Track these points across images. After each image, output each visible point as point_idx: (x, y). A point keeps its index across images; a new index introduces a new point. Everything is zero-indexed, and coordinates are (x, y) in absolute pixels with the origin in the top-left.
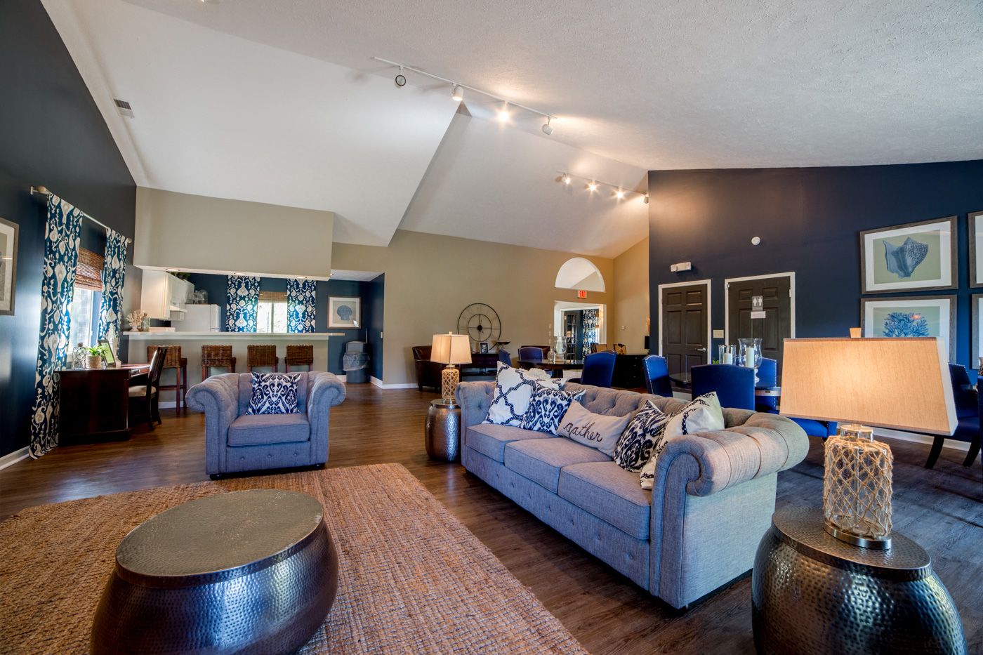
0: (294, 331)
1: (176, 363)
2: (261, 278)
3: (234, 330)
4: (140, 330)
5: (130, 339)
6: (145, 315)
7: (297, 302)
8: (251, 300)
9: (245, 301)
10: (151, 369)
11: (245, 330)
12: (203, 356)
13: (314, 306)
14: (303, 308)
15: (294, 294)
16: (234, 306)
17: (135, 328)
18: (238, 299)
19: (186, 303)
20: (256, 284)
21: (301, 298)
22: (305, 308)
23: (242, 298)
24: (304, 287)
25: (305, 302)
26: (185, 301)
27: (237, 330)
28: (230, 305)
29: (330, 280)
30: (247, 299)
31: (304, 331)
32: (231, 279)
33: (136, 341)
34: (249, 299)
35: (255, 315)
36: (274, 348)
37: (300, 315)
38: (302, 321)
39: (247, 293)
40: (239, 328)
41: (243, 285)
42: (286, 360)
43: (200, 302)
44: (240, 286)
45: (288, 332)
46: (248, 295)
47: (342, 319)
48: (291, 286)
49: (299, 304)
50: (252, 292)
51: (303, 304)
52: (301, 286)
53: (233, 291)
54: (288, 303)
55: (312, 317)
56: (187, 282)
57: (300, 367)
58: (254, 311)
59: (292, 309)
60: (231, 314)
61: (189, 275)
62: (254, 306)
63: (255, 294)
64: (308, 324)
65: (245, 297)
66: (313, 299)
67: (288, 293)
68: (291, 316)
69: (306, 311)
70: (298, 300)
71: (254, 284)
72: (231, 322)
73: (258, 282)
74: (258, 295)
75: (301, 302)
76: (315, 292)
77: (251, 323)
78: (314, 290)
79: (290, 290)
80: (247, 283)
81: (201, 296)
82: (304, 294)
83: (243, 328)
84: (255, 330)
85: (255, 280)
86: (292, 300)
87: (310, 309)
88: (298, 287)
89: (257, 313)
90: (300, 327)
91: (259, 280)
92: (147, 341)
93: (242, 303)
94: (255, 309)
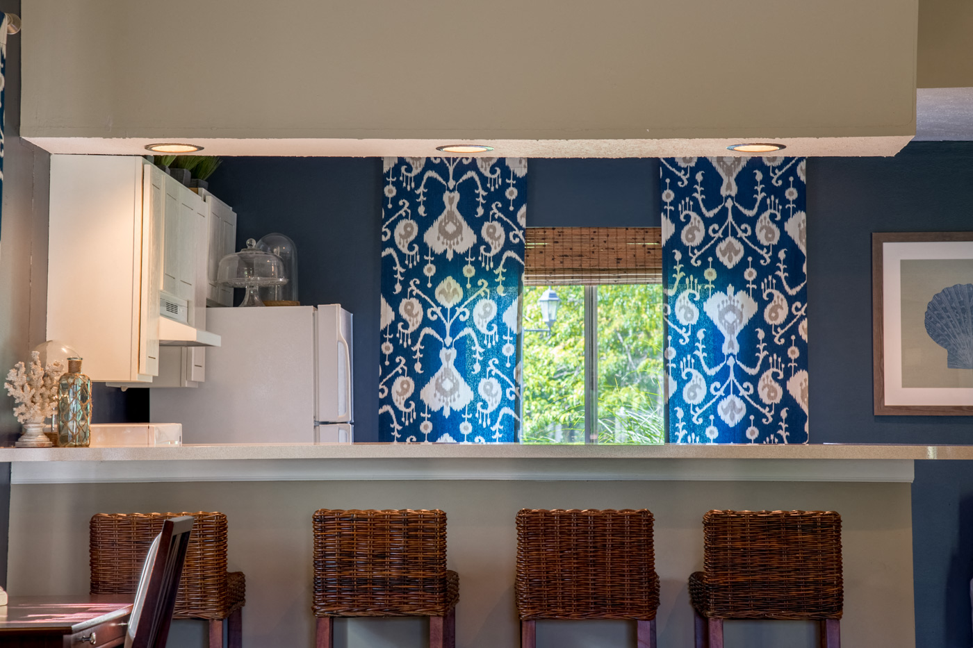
0: (699, 430)
1: (204, 596)
2: (532, 162)
3: (412, 431)
4: (57, 439)
5: (16, 479)
6: (74, 366)
7: (711, 274)
8: (490, 276)
9: (462, 281)
10: (133, 627)
11: (466, 428)
12: (320, 561)
13: (801, 297)
14: (745, 305)
15: (694, 234)
16: (412, 311)
17: (35, 431)
18: (430, 270)
19: (211, 304)
20: (512, 193)
21: (730, 253)
22: (753, 307)
23: (449, 266)
24: (745, 196)
25: (750, 274)
26: (206, 293)
27: (427, 427)
28: (394, 302)
29: (912, 148)
30: (469, 271)
31: (752, 432)
32: (396, 170)
33: (36, 490)
34: (481, 272)
35: (508, 350)
36: (642, 524)
37: (730, 346)
38: (742, 376)
39: (467, 240)
40: (436, 417)
41: (451, 199)
42: (699, 590)
43: (266, 298)
44: (436, 206)
45: (670, 437)
46: (475, 250)
47: (954, 361)
48: (681, 194)
49: (720, 286)
50: (495, 234)
51: (741, 285)
52: (729, 188)
53: (404, 232)
54: (667, 283)
55: (793, 352)
56: (211, 198)
57: (766, 626)
58: (503, 329)
59: (686, 313)
60: (399, 350)
61: (213, 168)
62: (502, 305)
63: (508, 245)
64: (769, 391)
65: (460, 259)
66: (795, 258)
67: (667, 229)
68: (682, 352)
69: (757, 320)
70: (718, 265)
71: (499, 195)
72: (401, 388)
73: (521, 183)
74: (520, 249)
75: (731, 278)
76: (802, 216)
77: (491, 391)
78: (801, 204)
79: (674, 217)
80: (467, 190)
81: (273, 264)
82: (744, 231)
83: (456, 417)
84: (512, 429)
85: (506, 172)
86: (689, 269)
87: (777, 313)
88: (713, 198)
89: (517, 340)
90: (732, 411)
91: (521, 171)
92: (81, 489)
93: (449, 292)
94: (509, 317)
